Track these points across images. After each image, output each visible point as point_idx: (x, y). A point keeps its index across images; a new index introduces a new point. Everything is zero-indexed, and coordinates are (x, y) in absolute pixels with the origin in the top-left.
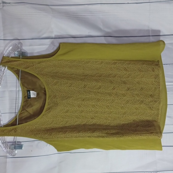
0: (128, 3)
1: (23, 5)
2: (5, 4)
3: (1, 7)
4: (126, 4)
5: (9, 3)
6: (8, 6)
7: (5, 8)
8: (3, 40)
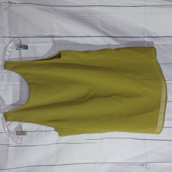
0: (125, 6)
1: (28, 6)
2: (11, 4)
3: (7, 7)
4: (123, 6)
5: (15, 3)
6: (14, 6)
7: (11, 7)
8: (8, 38)
